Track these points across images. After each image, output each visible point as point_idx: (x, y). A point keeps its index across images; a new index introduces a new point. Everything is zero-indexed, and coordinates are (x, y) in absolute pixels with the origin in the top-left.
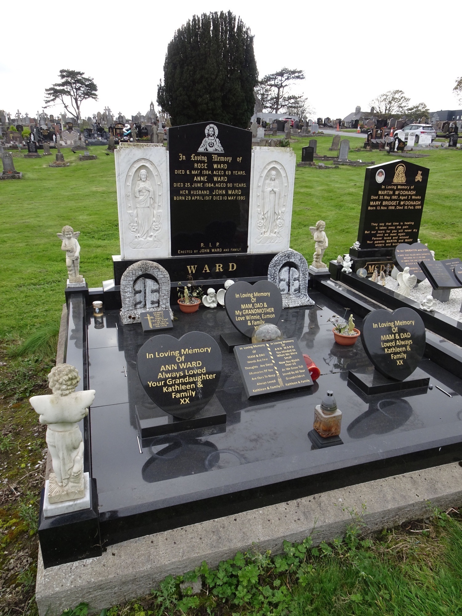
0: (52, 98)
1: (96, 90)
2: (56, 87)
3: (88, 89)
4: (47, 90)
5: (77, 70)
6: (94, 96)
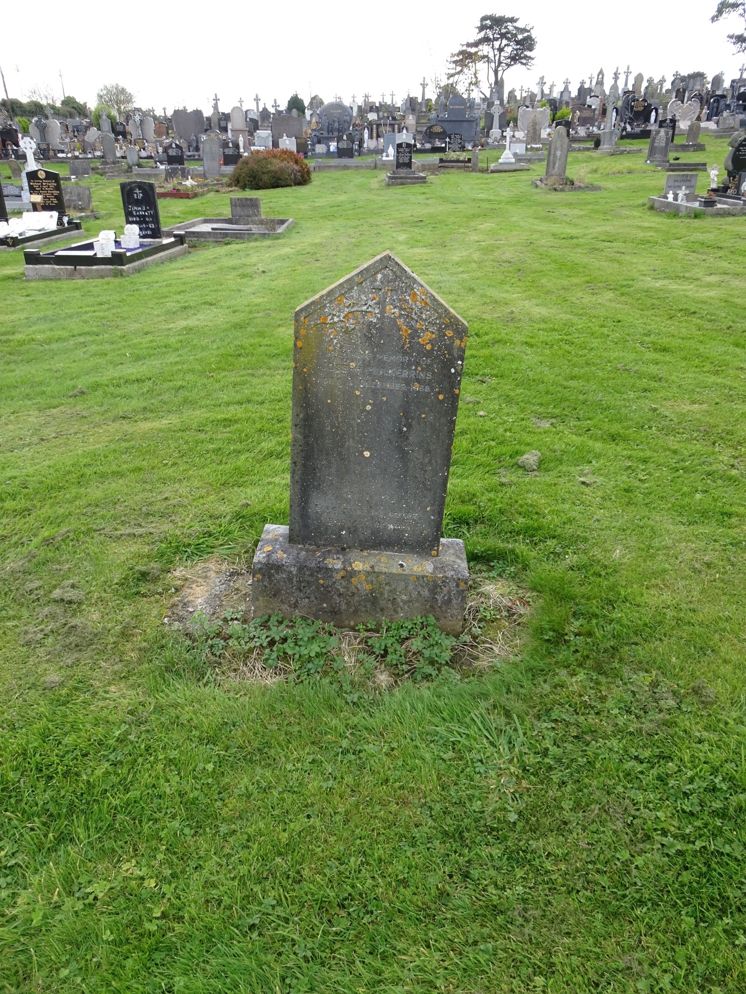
0: (459, 69)
1: (531, 50)
2: (469, 50)
3: (516, 50)
4: (453, 56)
5: (508, 15)
6: (524, 61)
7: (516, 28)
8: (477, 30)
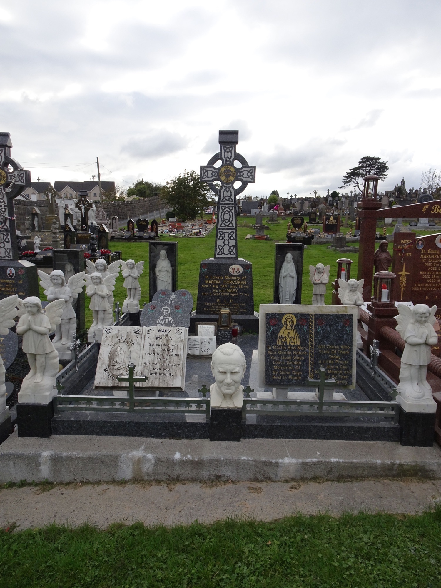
0: (349, 180)
2: (354, 171)
7: (379, 163)
8: (359, 163)
